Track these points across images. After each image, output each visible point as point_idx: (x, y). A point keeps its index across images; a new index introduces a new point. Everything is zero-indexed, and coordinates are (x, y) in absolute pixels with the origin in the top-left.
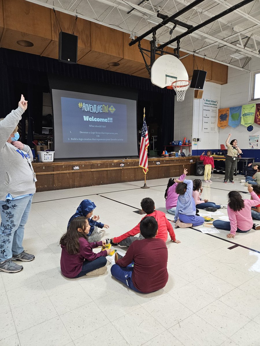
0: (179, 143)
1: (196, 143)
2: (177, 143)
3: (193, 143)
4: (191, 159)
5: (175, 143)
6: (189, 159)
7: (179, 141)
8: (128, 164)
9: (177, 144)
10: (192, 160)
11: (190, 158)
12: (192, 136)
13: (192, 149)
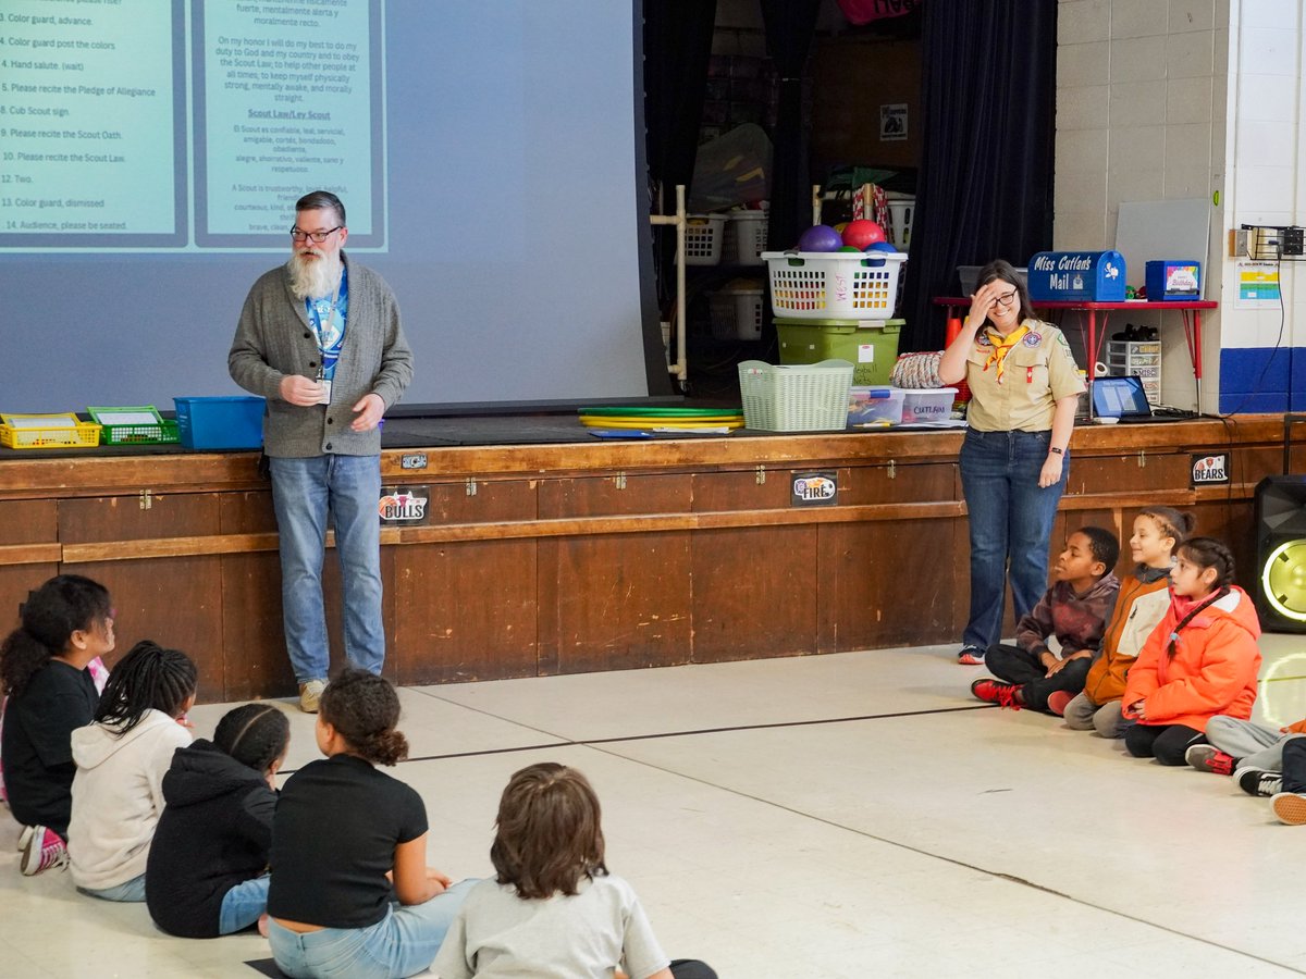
0: (1090, 277)
1: (1266, 274)
2: (1073, 273)
3: (1232, 275)
4: (1210, 450)
5: (1054, 280)
6: (1182, 450)
7: (1095, 257)
8: (473, 490)
9: (1078, 286)
10: (1218, 463)
11: (1194, 440)
12: (1217, 198)
13: (1224, 345)
